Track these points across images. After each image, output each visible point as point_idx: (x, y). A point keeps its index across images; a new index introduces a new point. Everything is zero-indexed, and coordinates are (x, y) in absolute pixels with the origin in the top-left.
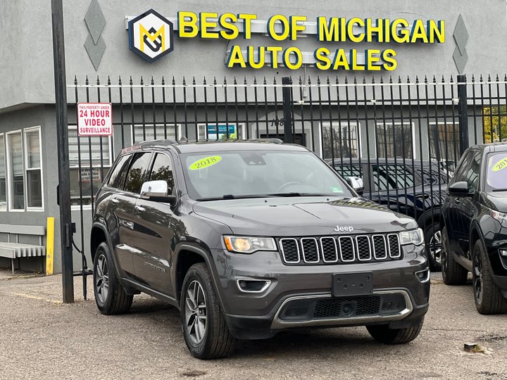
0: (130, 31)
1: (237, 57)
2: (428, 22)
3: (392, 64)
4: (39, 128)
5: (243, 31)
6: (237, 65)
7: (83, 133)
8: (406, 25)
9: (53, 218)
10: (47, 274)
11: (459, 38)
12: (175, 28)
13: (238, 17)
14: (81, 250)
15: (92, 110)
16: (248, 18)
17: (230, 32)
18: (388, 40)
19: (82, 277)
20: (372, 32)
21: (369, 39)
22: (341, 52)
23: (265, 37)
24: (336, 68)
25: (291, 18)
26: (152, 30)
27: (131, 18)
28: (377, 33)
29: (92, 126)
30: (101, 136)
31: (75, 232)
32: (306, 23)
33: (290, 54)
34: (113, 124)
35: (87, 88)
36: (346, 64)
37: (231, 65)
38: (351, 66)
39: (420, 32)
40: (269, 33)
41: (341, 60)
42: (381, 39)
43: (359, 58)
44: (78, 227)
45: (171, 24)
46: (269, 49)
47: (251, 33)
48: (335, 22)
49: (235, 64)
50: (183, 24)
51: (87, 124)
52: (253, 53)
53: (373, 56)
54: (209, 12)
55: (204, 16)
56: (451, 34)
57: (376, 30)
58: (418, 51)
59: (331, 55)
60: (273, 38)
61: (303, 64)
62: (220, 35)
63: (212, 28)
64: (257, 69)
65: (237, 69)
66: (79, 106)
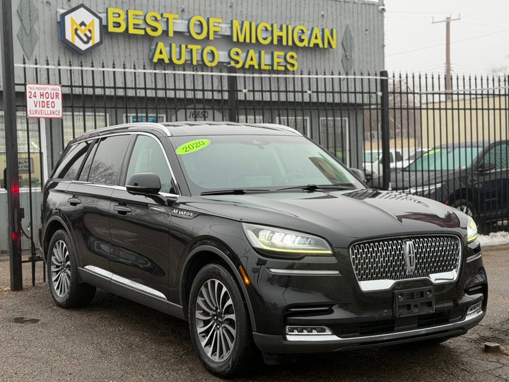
0: (61, 25)
1: (161, 53)
2: (323, 31)
3: (293, 65)
5: (165, 29)
6: (161, 61)
7: (32, 115)
8: (305, 31)
11: (347, 45)
12: (104, 23)
13: (162, 15)
15: (42, 91)
16: (171, 17)
17: (155, 29)
18: (290, 43)
19: (30, 264)
20: (278, 36)
21: (275, 42)
22: (252, 52)
23: (185, 36)
24: (247, 66)
25: (208, 19)
26: (83, 24)
27: (62, 11)
28: (281, 37)
29: (41, 108)
30: (51, 119)
31: (23, 217)
32: (221, 25)
33: (208, 53)
34: (63, 107)
35: (36, 69)
36: (255, 63)
37: (155, 60)
38: (259, 65)
39: (316, 38)
40: (189, 32)
41: (252, 60)
42: (284, 43)
43: (266, 59)
45: (101, 19)
46: (190, 46)
47: (175, 32)
48: (246, 25)
49: (159, 60)
50: (111, 20)
51: (36, 106)
52: (175, 50)
53: (278, 57)
54: (135, 9)
55: (131, 13)
56: (340, 41)
57: (280, 34)
58: (314, 54)
59: (243, 55)
60: (193, 38)
61: (219, 62)
62: (146, 32)
63: (139, 25)
64: (179, 65)
65: (161, 64)
66: (27, 86)
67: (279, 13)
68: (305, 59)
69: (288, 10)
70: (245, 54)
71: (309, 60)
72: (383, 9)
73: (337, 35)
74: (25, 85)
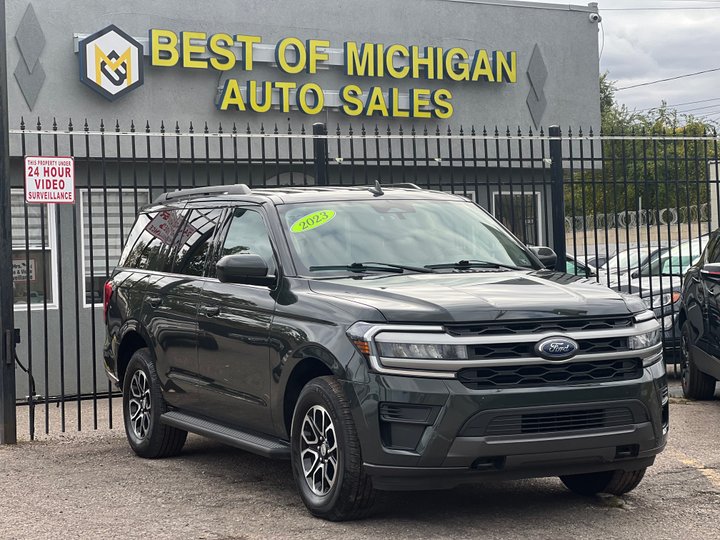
0: (81, 57)
1: (233, 95)
2: (494, 54)
3: (446, 110)
5: (241, 59)
6: (233, 108)
7: (32, 200)
8: (465, 56)
12: (146, 53)
13: (235, 39)
14: (27, 368)
15: (47, 166)
16: (249, 41)
17: (224, 60)
18: (440, 76)
19: (28, 407)
20: (420, 65)
21: (416, 75)
22: (377, 91)
23: (272, 70)
24: (369, 113)
25: (308, 43)
26: (113, 55)
27: (82, 37)
28: (427, 66)
29: (45, 190)
30: (58, 205)
31: (19, 342)
32: (328, 51)
33: (307, 94)
34: (77, 187)
35: (39, 135)
36: (383, 108)
37: (224, 107)
38: (390, 110)
39: (483, 67)
40: (278, 63)
41: (377, 102)
42: (431, 76)
43: (400, 100)
44: (24, 335)
45: (139, 46)
46: (278, 85)
47: (254, 63)
48: (369, 48)
49: (230, 106)
50: (157, 48)
51: (38, 187)
52: (255, 90)
53: (421, 97)
54: (194, 30)
55: (187, 36)
56: (523, 71)
57: (424, 62)
58: (481, 93)
59: (363, 95)
60: (283, 70)
61: (325, 107)
62: (210, 64)
63: (199, 54)
64: (262, 113)
65: (233, 112)
66: (27, 159)
70: (366, 95)
71: (473, 100)
72: (595, 18)
73: (518, 62)
74: (22, 159)
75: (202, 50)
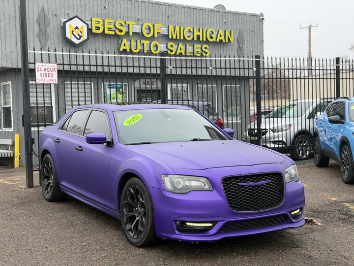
0: (64, 28)
1: (125, 45)
2: (225, 31)
3: (206, 53)
4: (10, 83)
5: (127, 31)
6: (125, 50)
7: (39, 82)
8: (214, 32)
9: (18, 135)
10: (15, 167)
11: (240, 40)
12: (90, 27)
13: (125, 23)
14: (38, 155)
15: (45, 67)
16: (131, 23)
17: (121, 31)
18: (205, 40)
20: (197, 35)
21: (195, 39)
22: (181, 45)
23: (140, 35)
24: (178, 54)
25: (154, 25)
26: (77, 28)
27: (65, 20)
28: (199, 36)
29: (44, 78)
30: (50, 84)
31: (34, 144)
32: (162, 28)
33: (154, 45)
34: (58, 77)
35: (42, 54)
36: (183, 52)
37: (121, 50)
38: (185, 53)
39: (221, 36)
40: (142, 33)
41: (181, 49)
42: (201, 39)
43: (190, 49)
44: (36, 141)
45: (87, 25)
46: (142, 41)
47: (133, 33)
48: (177, 28)
49: (123, 49)
50: (94, 25)
51: (41, 76)
52: (133, 43)
53: (197, 48)
54: (109, 19)
55: (106, 21)
56: (236, 38)
57: (198, 34)
58: (219, 47)
61: (161, 51)
62: (115, 32)
63: (111, 28)
64: (136, 53)
65: (125, 52)
66: (36, 64)
67: (198, 21)
68: (214, 48)
69: (203, 19)
70: (176, 46)
71: (217, 49)
72: (262, 18)
73: (234, 34)
74: (34, 63)
75: (112, 27)
